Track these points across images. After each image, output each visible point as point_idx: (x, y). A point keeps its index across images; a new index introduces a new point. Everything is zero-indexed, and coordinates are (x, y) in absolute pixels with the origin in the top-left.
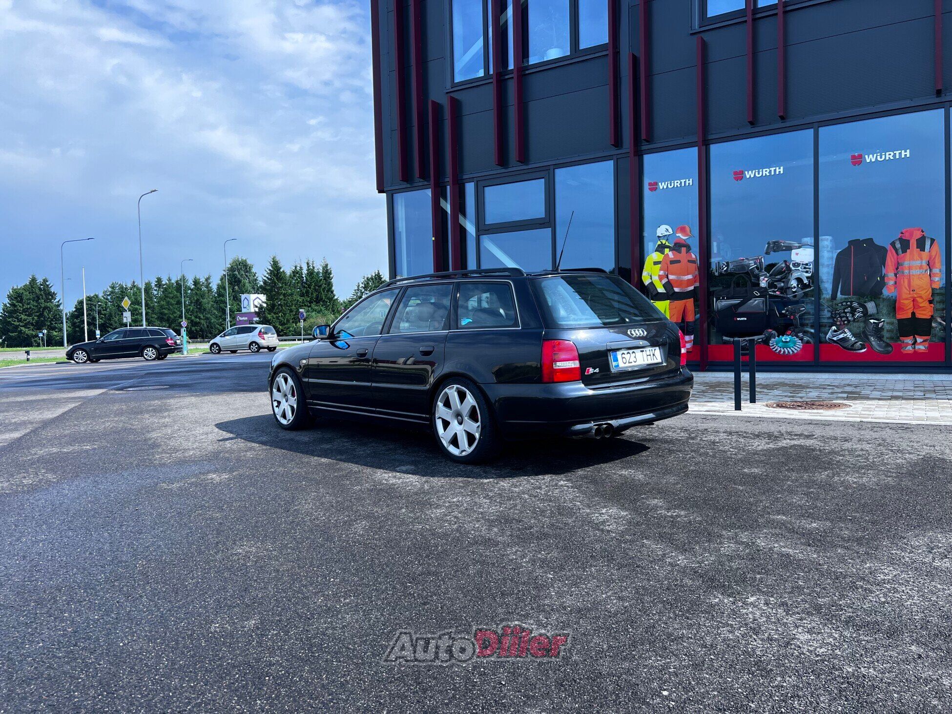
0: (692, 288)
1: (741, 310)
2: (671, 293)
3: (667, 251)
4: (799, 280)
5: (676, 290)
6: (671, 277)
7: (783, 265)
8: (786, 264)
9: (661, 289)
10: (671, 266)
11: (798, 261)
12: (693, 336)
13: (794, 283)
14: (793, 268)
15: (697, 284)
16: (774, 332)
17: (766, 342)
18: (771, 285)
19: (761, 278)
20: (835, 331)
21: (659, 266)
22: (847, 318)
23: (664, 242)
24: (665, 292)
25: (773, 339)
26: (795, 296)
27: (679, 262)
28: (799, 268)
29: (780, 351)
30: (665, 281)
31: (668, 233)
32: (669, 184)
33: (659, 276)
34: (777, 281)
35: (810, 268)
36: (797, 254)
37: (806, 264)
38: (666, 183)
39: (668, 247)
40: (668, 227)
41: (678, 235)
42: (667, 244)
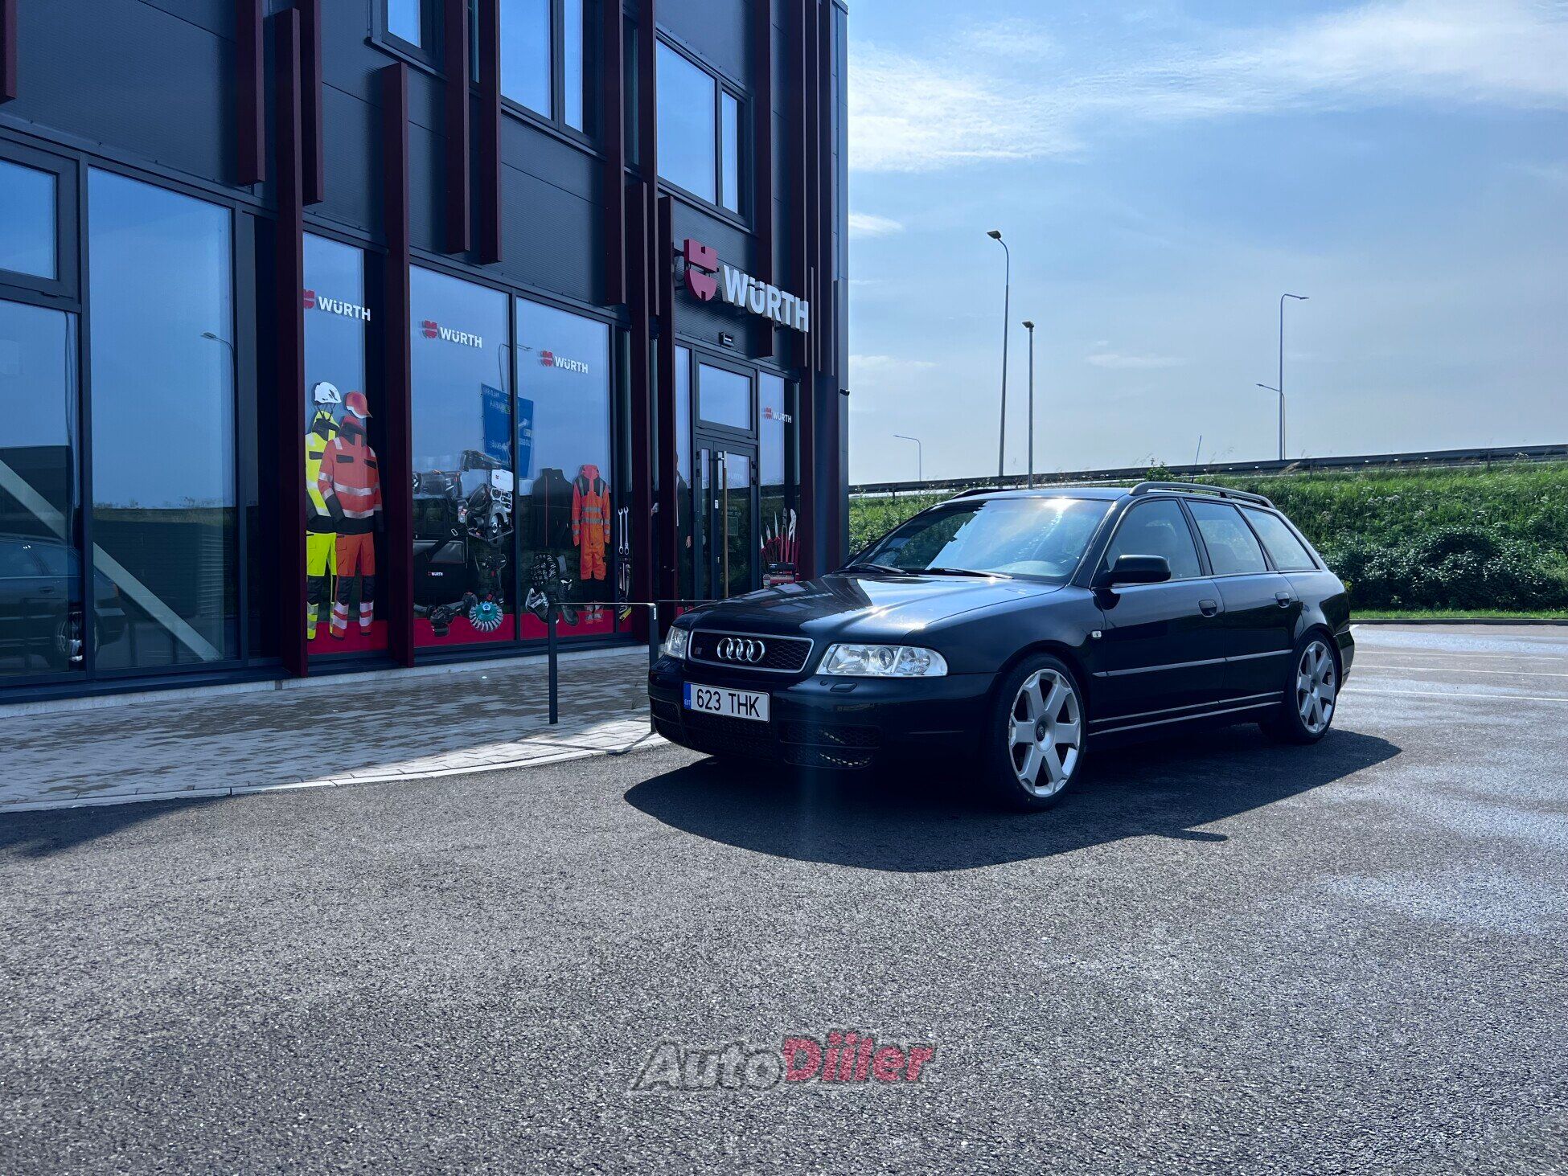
0: (370, 513)
1: (437, 558)
2: (338, 518)
3: (332, 434)
4: (499, 516)
5: (347, 513)
6: (339, 488)
7: (483, 492)
8: (486, 491)
9: (322, 510)
10: (339, 466)
11: (498, 488)
12: (372, 604)
13: (494, 521)
14: (494, 499)
15: (379, 507)
16: (474, 596)
17: (465, 612)
18: (471, 521)
19: (460, 507)
20: (533, 595)
21: (320, 461)
22: (543, 576)
23: (327, 415)
24: (329, 515)
25: (473, 608)
26: (495, 541)
28: (499, 499)
29: (481, 626)
30: (328, 493)
31: (333, 401)
32: (335, 306)
33: (320, 482)
34: (476, 516)
35: (509, 501)
36: (497, 477)
37: (506, 495)
38: (331, 301)
39: (334, 428)
40: (334, 389)
41: (349, 408)
42: (332, 421)
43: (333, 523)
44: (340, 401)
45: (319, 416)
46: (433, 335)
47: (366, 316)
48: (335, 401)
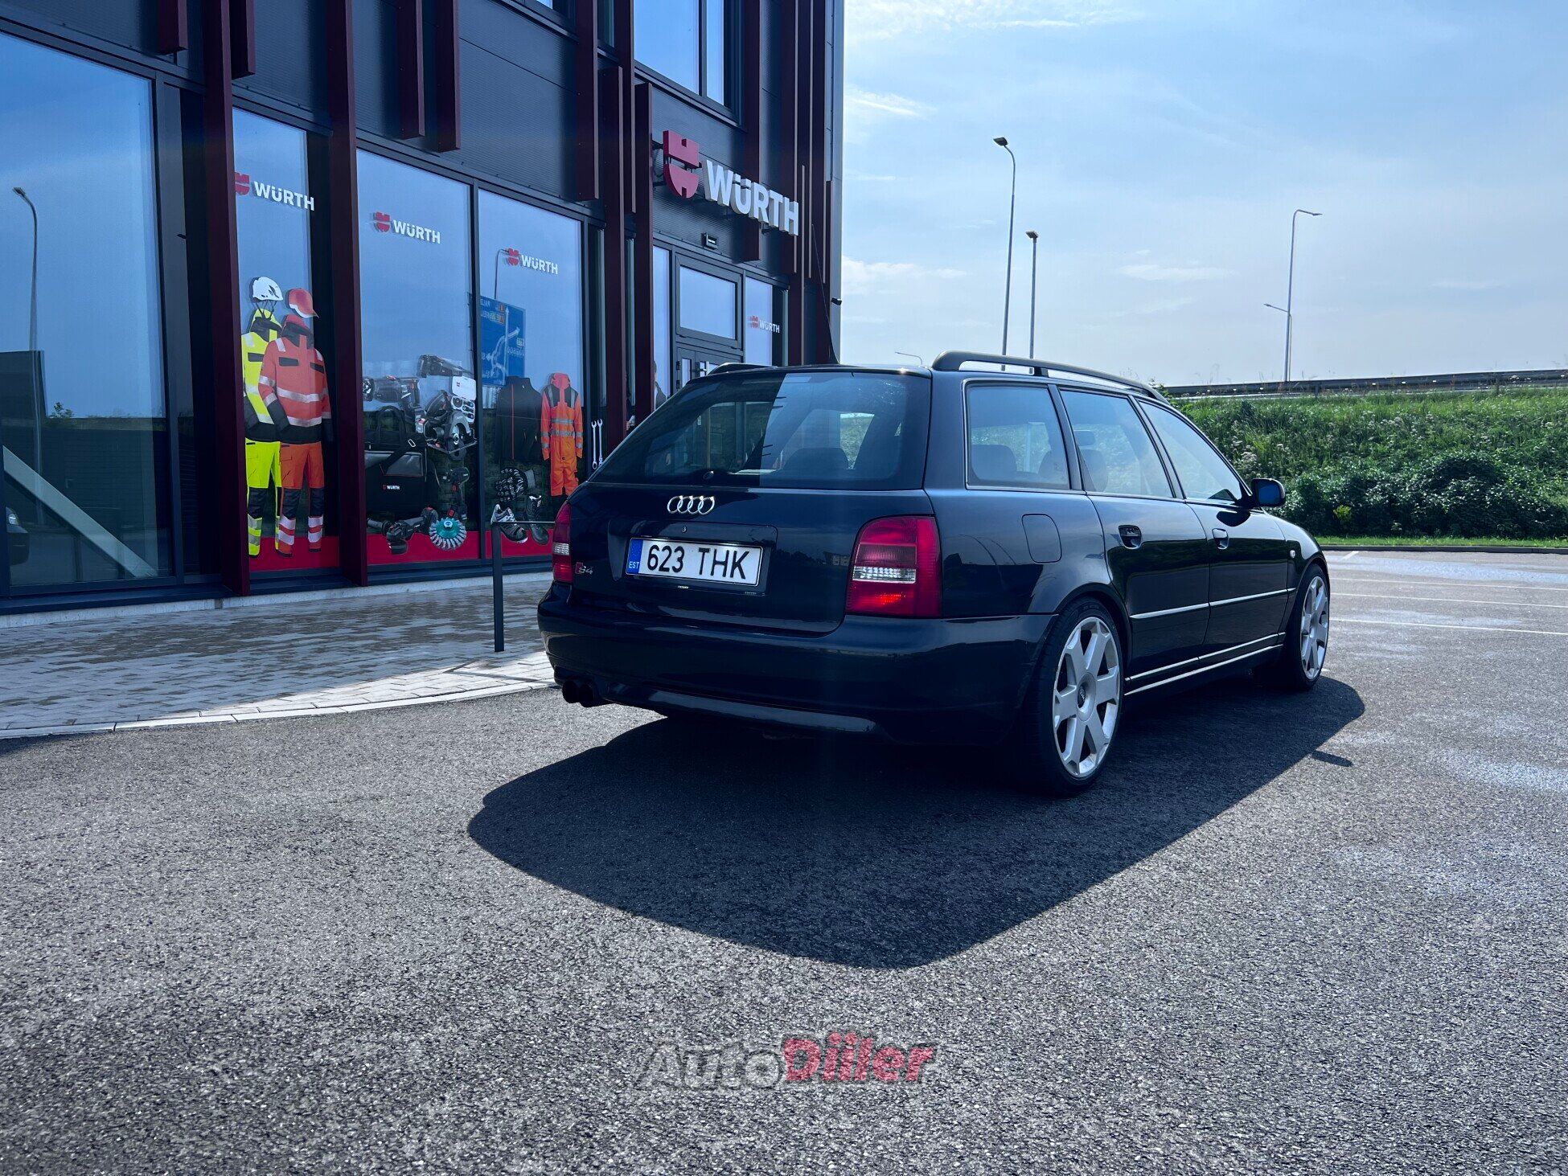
0: (317, 421)
1: (393, 470)
2: (282, 426)
3: (273, 334)
4: (461, 427)
5: (293, 421)
6: (283, 393)
7: (443, 400)
8: (446, 399)
9: (264, 417)
10: (281, 369)
11: (460, 396)
12: (321, 518)
13: (455, 432)
14: (455, 408)
15: (327, 415)
16: (434, 512)
17: (425, 528)
18: (430, 432)
19: (418, 417)
21: (260, 364)
22: (509, 491)
23: (267, 314)
24: (272, 422)
25: (433, 524)
26: (457, 454)
27: (294, 363)
28: (461, 408)
29: (447, 545)
30: (271, 399)
31: (274, 298)
32: (273, 193)
33: (260, 386)
34: (436, 426)
35: (472, 411)
36: (458, 385)
37: (469, 404)
38: (269, 187)
39: (275, 327)
40: (274, 285)
41: (292, 306)
42: (273, 320)
43: (278, 431)
44: (281, 298)
45: (258, 314)
46: (386, 228)
47: (309, 205)
48: (275, 298)
